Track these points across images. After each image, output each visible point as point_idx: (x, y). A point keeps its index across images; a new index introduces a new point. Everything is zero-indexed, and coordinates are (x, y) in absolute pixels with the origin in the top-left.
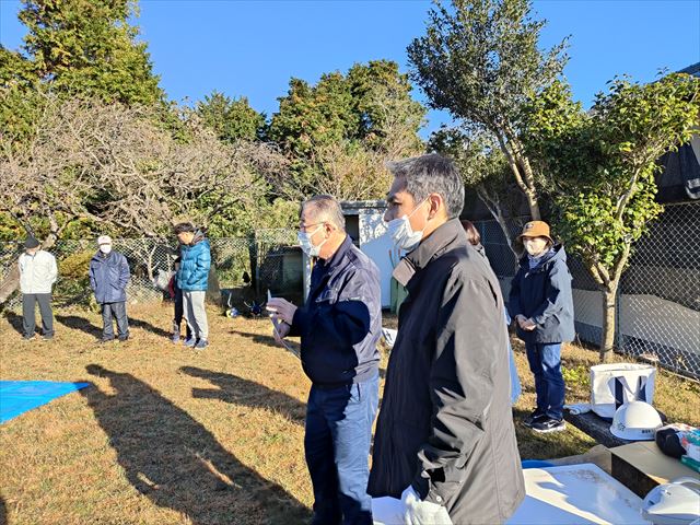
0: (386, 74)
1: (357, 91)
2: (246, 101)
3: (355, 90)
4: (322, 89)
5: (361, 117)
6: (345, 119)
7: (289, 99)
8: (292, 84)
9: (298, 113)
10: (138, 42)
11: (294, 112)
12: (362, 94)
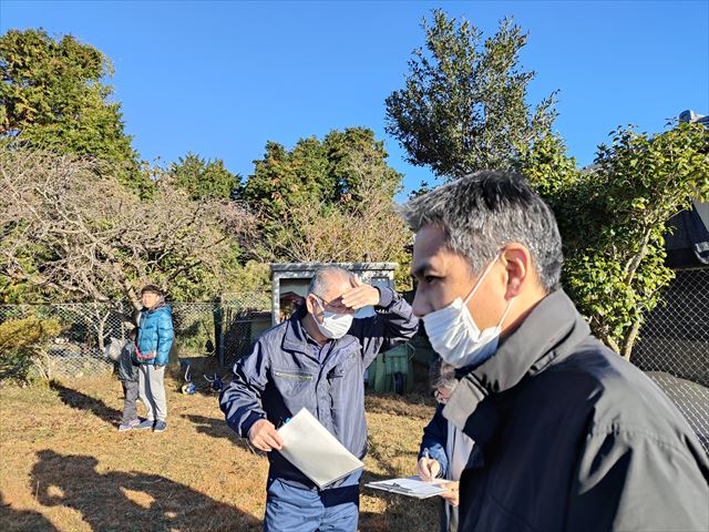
0: (362, 141)
1: (334, 156)
2: (221, 163)
3: (332, 155)
4: (298, 154)
5: (338, 182)
6: (321, 183)
7: (265, 162)
8: (268, 147)
9: (274, 176)
10: (110, 102)
11: (270, 175)
12: (338, 159)
